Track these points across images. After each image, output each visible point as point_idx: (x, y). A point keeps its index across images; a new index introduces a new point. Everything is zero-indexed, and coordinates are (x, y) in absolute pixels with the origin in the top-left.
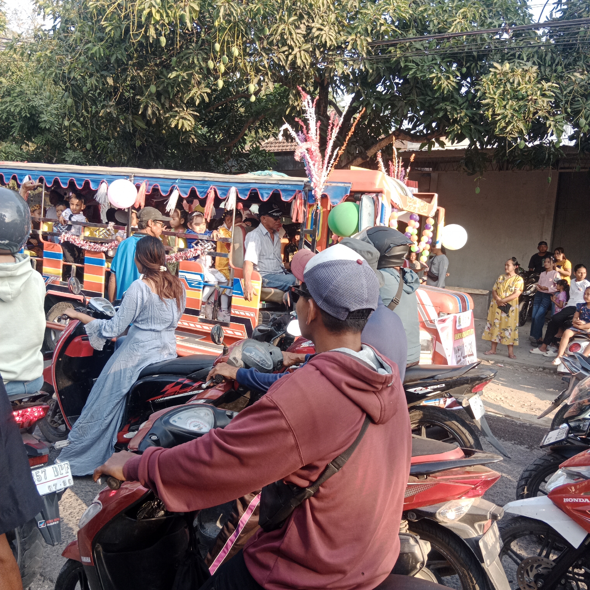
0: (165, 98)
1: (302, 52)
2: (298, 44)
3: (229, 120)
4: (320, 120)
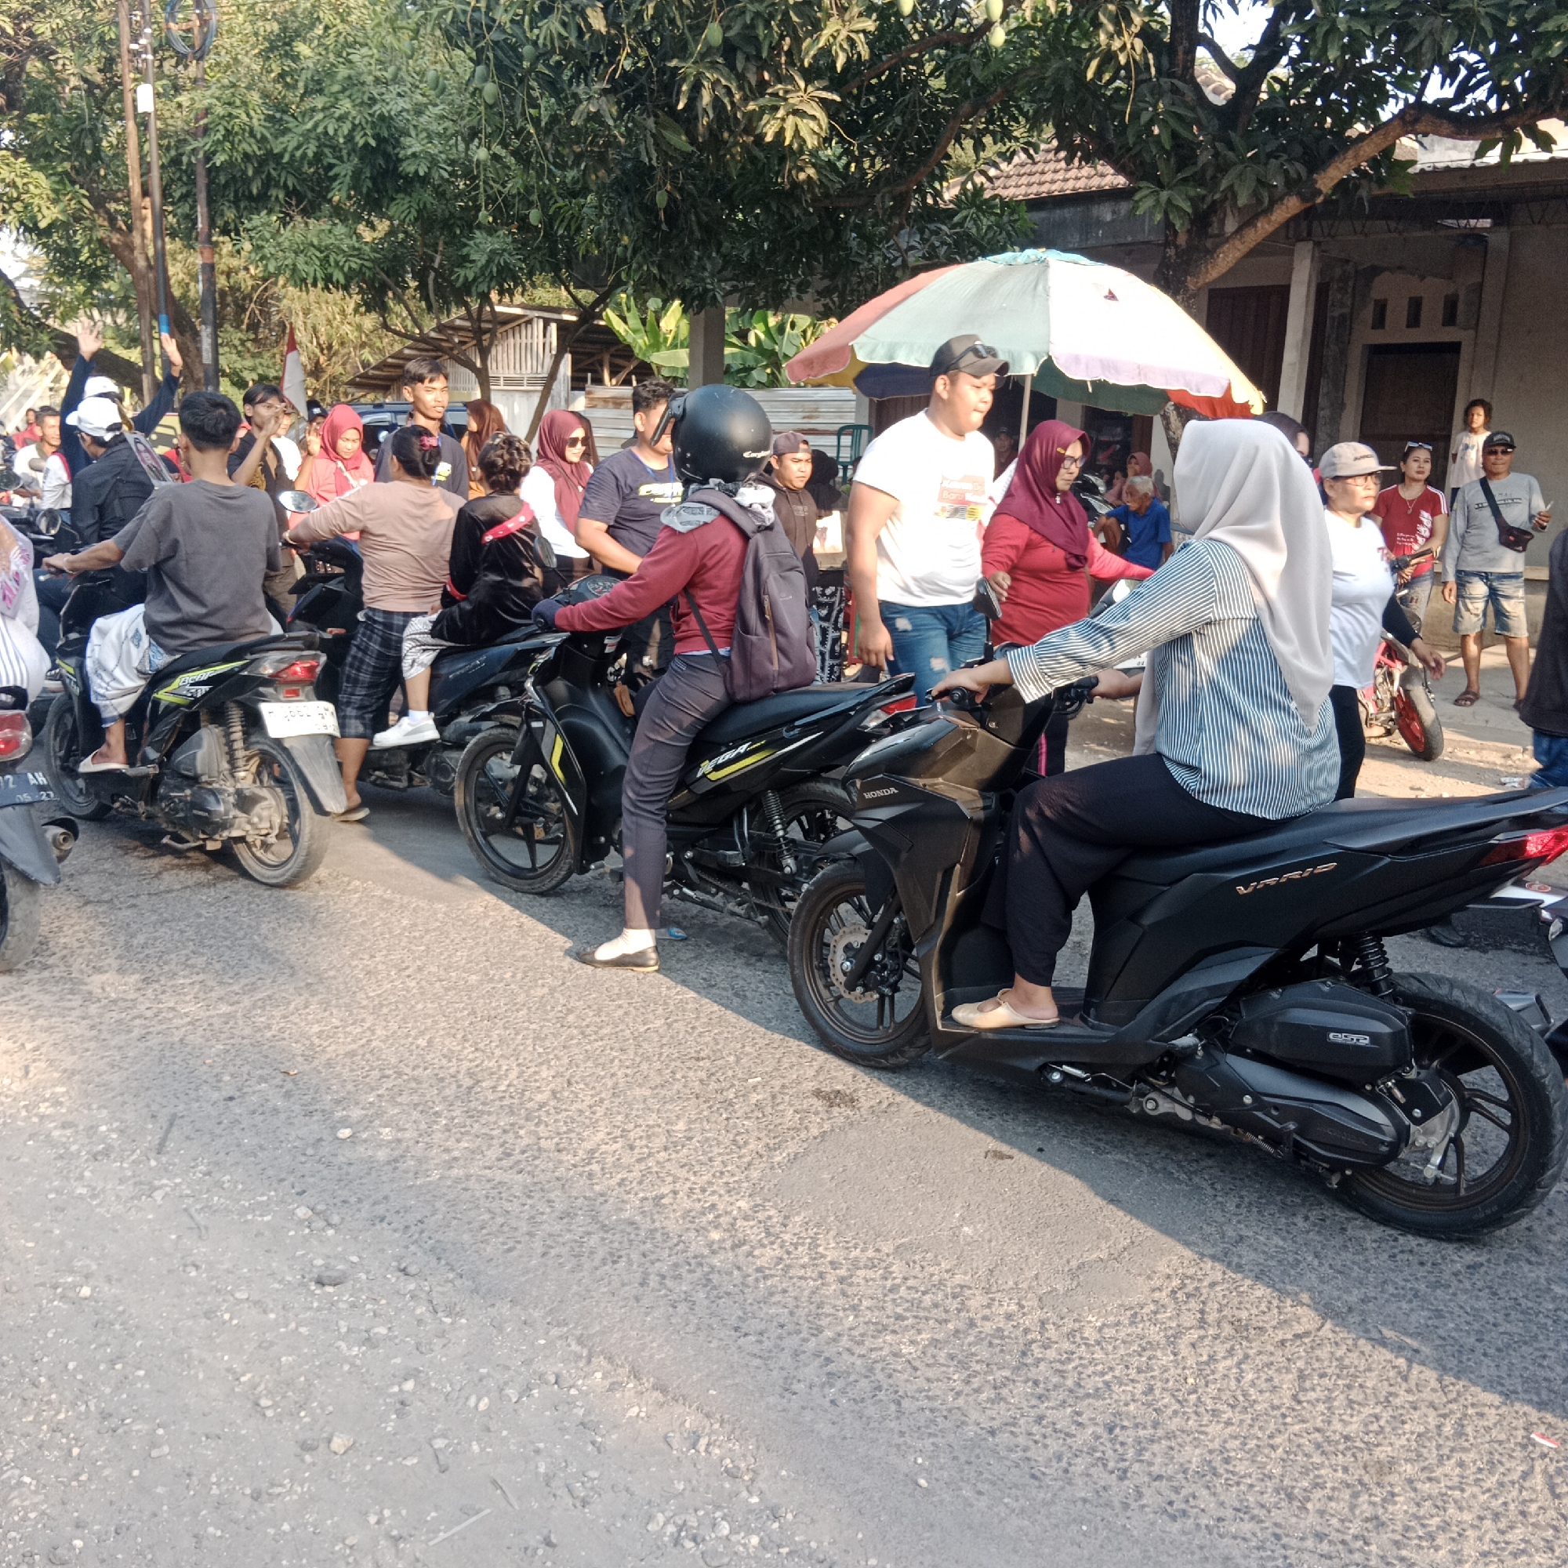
0: (748, 59)
3: (903, 114)
4: (1175, 90)
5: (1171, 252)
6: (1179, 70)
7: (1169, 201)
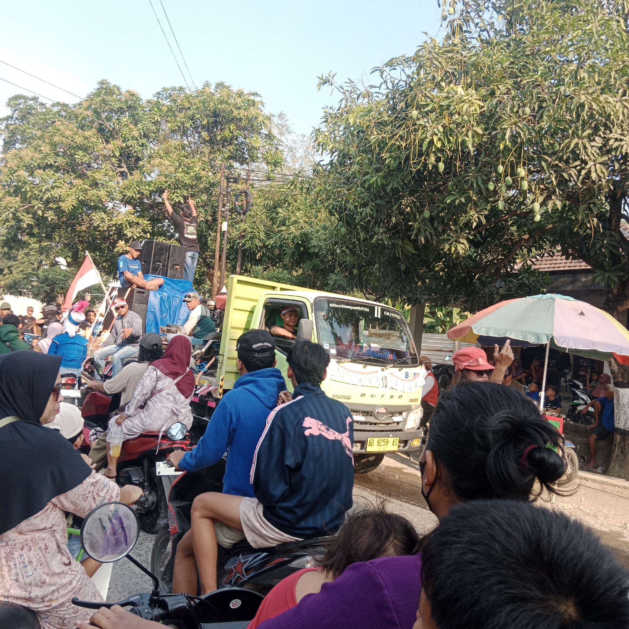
0: (439, 223)
1: (598, 166)
2: (592, 157)
3: (499, 239)
4: (611, 235)
5: (611, 296)
6: (613, 228)
7: (609, 277)
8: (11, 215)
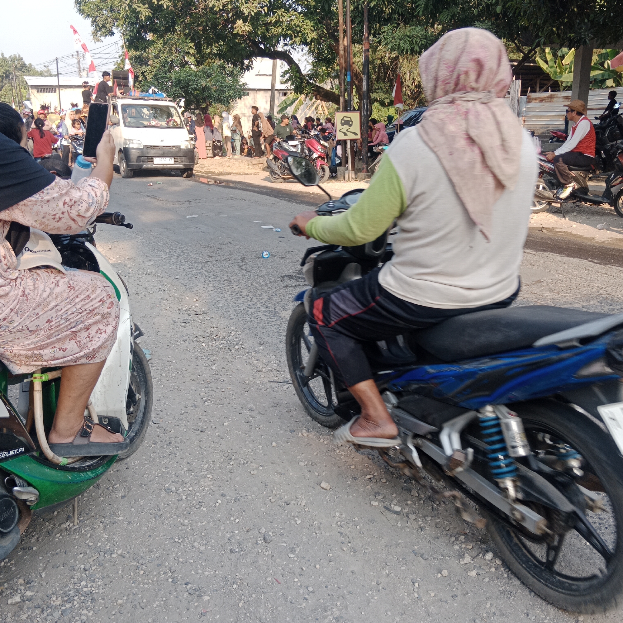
8: (127, 8)
